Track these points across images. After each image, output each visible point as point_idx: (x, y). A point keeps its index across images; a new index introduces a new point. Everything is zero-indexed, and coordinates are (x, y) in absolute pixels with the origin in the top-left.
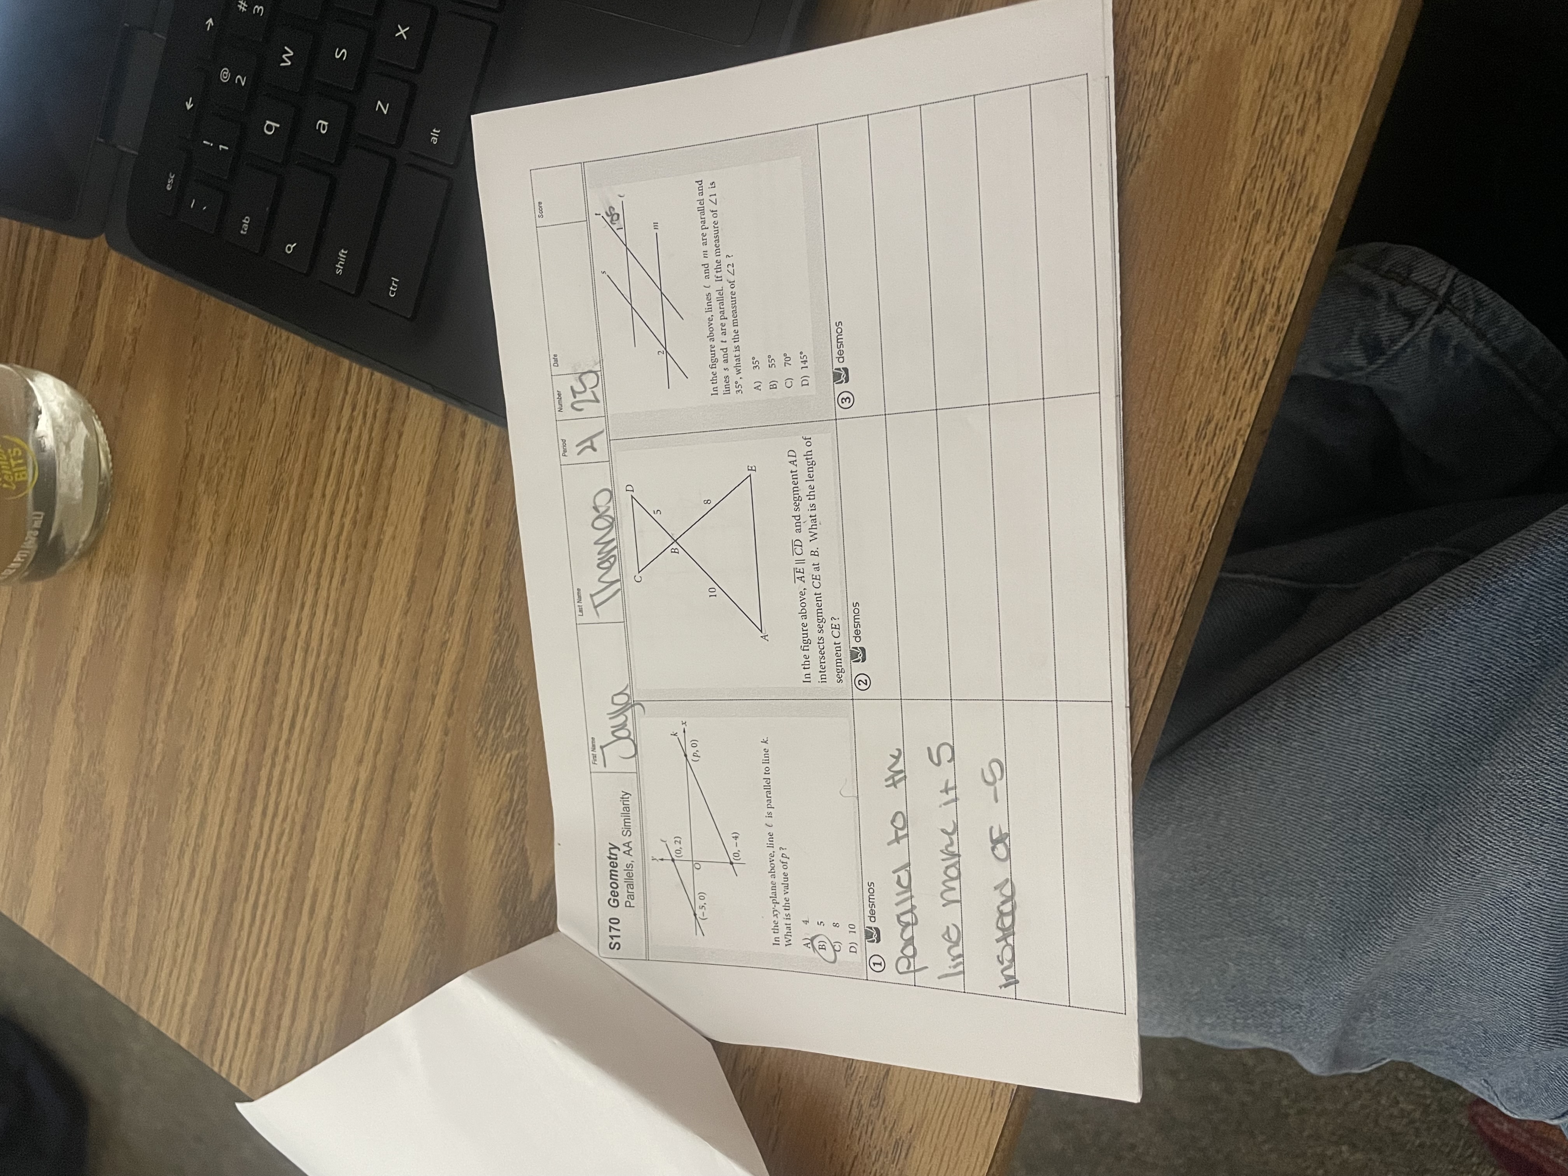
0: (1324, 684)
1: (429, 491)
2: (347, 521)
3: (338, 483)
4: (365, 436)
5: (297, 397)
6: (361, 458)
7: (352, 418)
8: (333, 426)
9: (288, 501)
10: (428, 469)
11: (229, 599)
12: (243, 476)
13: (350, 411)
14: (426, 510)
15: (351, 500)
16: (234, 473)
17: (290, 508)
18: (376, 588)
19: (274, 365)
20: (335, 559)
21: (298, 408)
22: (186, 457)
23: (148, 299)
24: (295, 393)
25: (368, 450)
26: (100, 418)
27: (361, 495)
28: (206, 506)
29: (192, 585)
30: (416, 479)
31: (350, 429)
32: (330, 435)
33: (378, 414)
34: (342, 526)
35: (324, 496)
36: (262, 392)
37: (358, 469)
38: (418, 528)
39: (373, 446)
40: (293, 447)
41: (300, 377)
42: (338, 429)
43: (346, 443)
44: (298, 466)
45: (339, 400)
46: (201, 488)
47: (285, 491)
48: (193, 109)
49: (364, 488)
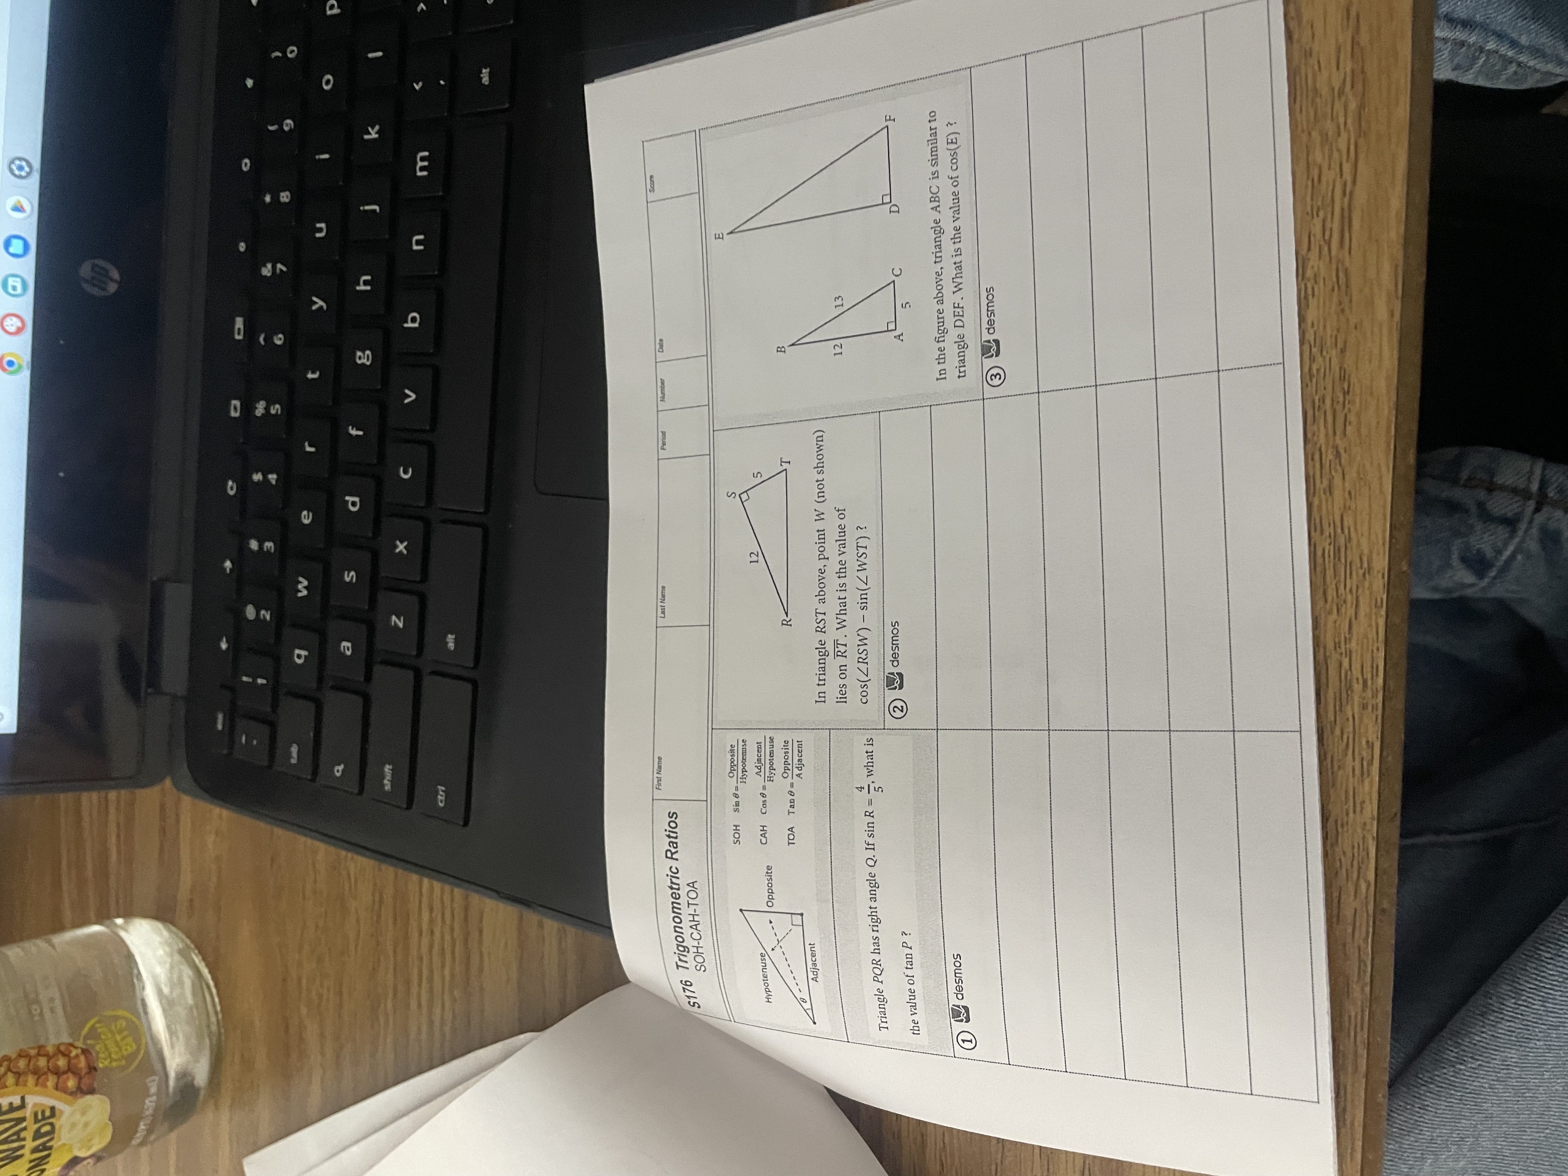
3: (431, 990)
4: (448, 938)
5: (377, 906)
6: (448, 961)
7: (431, 921)
8: (415, 931)
9: (387, 1015)
10: (514, 965)
12: (340, 994)
13: (428, 910)
15: (446, 1006)
16: (332, 991)
17: (391, 1022)
19: (349, 875)
21: (379, 917)
22: (284, 981)
23: (224, 829)
24: (374, 903)
25: (453, 953)
26: (200, 952)
27: (455, 1000)
28: (312, 1030)
30: (504, 976)
31: (432, 933)
32: (413, 941)
33: (456, 913)
35: (420, 1005)
36: (343, 907)
37: (447, 972)
39: (457, 950)
40: (382, 957)
41: (375, 885)
42: (421, 934)
43: (431, 946)
44: (390, 976)
45: (417, 902)
46: (304, 1011)
47: (382, 1005)
48: (228, 648)
49: (456, 994)
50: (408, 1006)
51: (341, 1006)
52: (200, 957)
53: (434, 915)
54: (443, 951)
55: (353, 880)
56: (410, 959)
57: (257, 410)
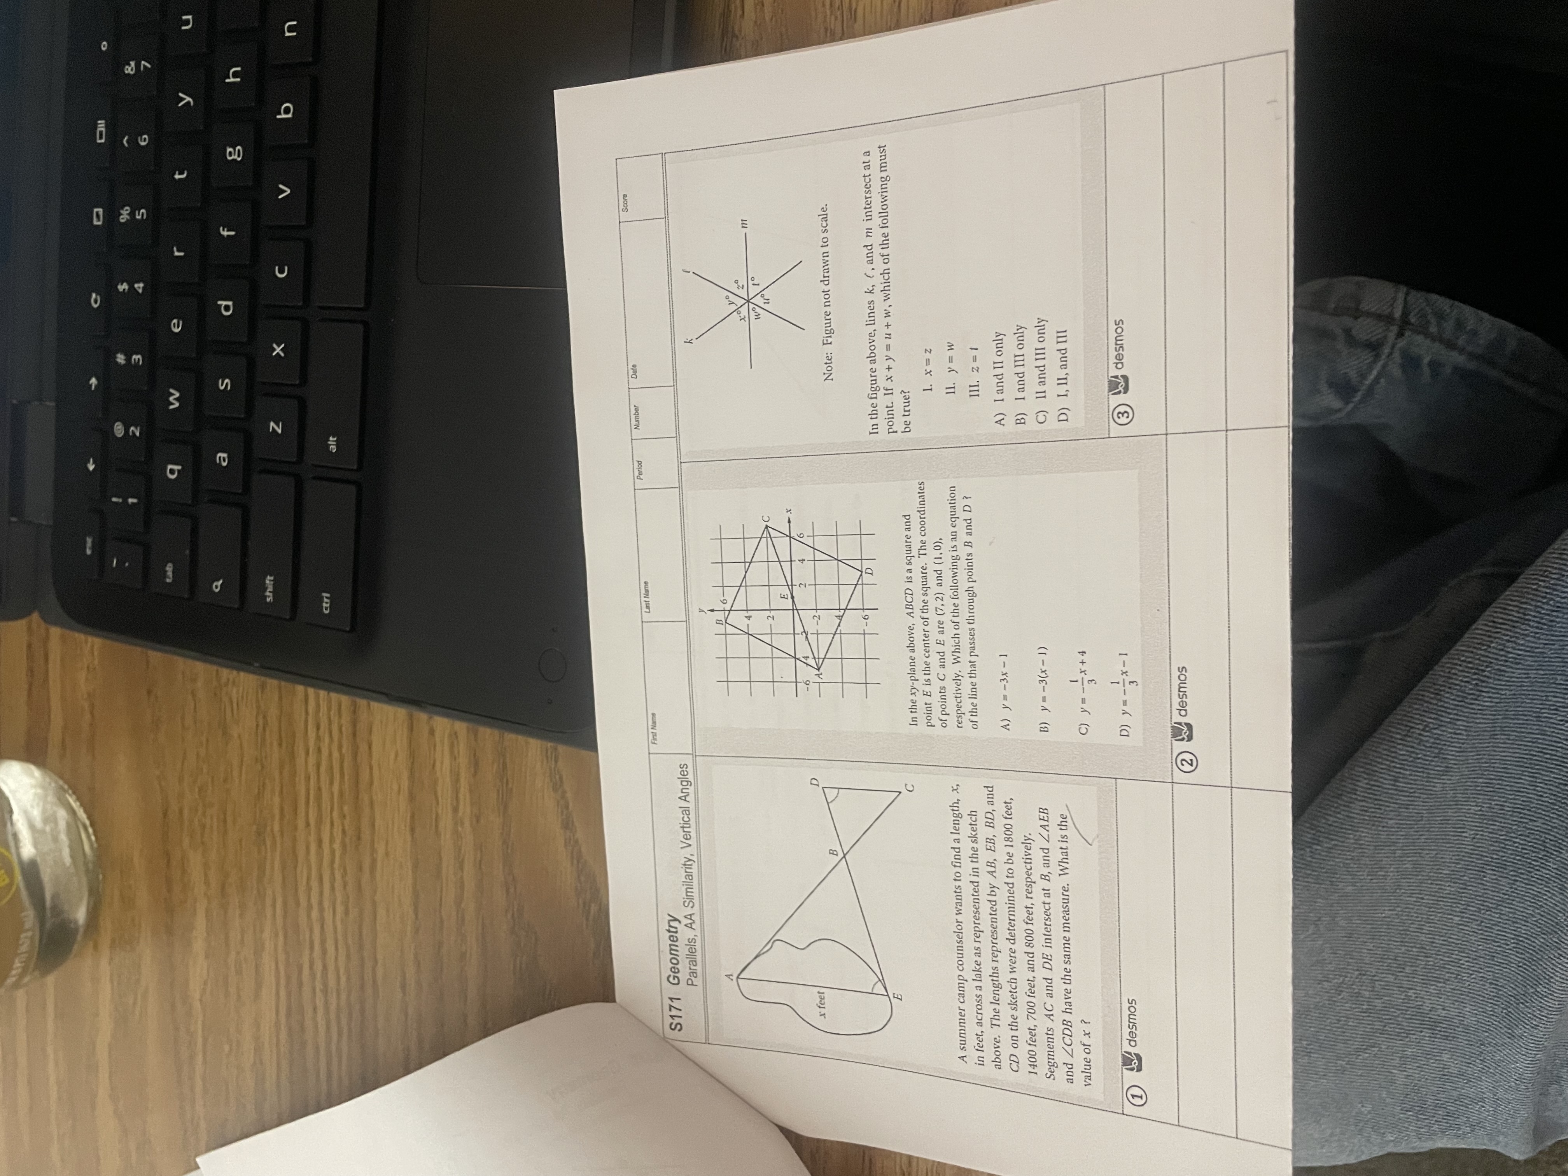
0: (1401, 753)
1: (412, 798)
2: (337, 846)
3: (319, 808)
4: (336, 754)
5: (261, 729)
6: (337, 776)
7: (318, 738)
8: (302, 750)
9: (274, 837)
10: (405, 775)
11: (238, 953)
12: (225, 821)
13: (315, 730)
14: (413, 816)
15: (335, 824)
16: (215, 820)
17: (278, 845)
18: (381, 912)
19: (231, 700)
20: (333, 888)
21: (264, 740)
22: (165, 815)
23: (96, 662)
24: (257, 726)
25: (341, 768)
26: (74, 793)
27: (344, 816)
28: (195, 861)
29: (199, 946)
30: (395, 787)
31: (319, 750)
32: (300, 761)
33: (344, 729)
34: (333, 852)
35: (308, 824)
36: (225, 733)
37: (336, 788)
38: (409, 838)
39: (346, 764)
40: (267, 781)
41: (258, 707)
42: (307, 753)
43: (318, 765)
44: (277, 800)
45: (303, 722)
46: (186, 843)
47: (269, 828)
48: (95, 470)
49: (346, 808)
50: (296, 828)
51: (225, 832)
53: (321, 732)
54: (331, 767)
55: (235, 705)
56: (297, 779)
57: (121, 217)
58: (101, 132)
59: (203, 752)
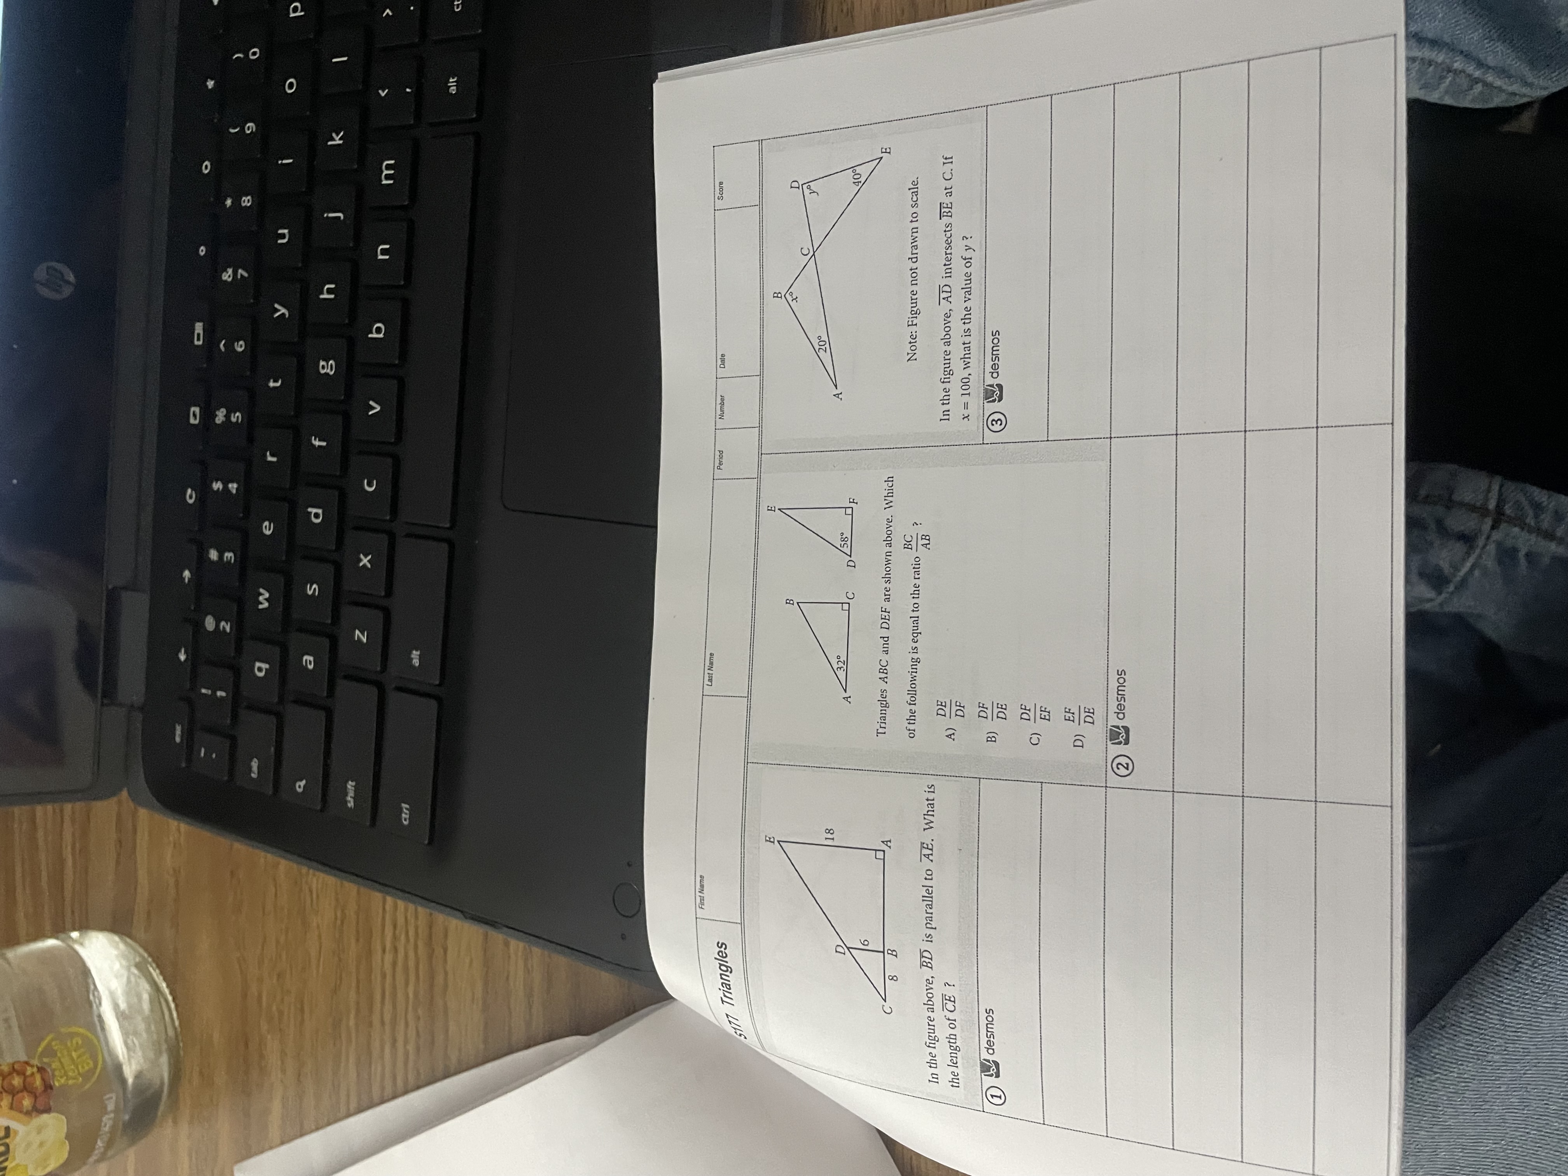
1: (485, 1006)
2: (411, 1048)
3: (394, 1007)
4: (411, 954)
5: (339, 922)
6: (412, 978)
7: (395, 938)
8: (379, 948)
9: (349, 1033)
10: (480, 983)
12: (302, 1010)
13: (391, 927)
15: (410, 1025)
16: (292, 1008)
17: (354, 1040)
19: (311, 891)
21: (341, 933)
22: (244, 997)
23: (182, 843)
24: (336, 919)
25: (417, 971)
27: (419, 1018)
28: (272, 1045)
30: (469, 996)
31: (395, 950)
32: (377, 958)
33: (420, 931)
34: (406, 1054)
35: (383, 1023)
36: (304, 922)
37: (411, 990)
39: (421, 967)
40: (344, 975)
41: (337, 900)
42: (384, 951)
44: (353, 994)
45: (380, 920)
46: (264, 1027)
47: (344, 1022)
48: (186, 660)
49: (420, 1012)
50: (371, 1024)
51: (302, 1022)
52: (158, 971)
53: (397, 932)
54: (406, 968)
55: (314, 896)
56: (373, 977)
57: (217, 419)
58: (199, 335)
59: (282, 939)
